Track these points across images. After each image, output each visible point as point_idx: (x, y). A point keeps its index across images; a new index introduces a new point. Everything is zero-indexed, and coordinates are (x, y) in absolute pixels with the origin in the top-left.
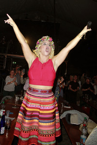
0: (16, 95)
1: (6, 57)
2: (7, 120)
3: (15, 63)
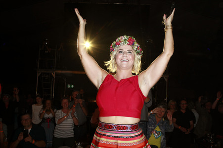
1: (54, 75)
3: (73, 86)
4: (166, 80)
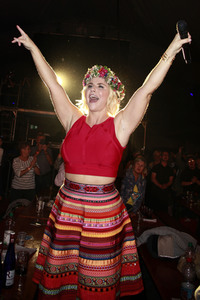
1: (15, 114)
3: (36, 127)
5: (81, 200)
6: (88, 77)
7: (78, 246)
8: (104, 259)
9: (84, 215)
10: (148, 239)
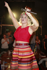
0: (9, 50)
1: (1, 26)
2: (3, 67)
3: (8, 30)
4: (41, 28)
5: (18, 48)
6: (22, 15)
7: (18, 61)
8: (26, 64)
9: (19, 52)
10: (43, 62)
